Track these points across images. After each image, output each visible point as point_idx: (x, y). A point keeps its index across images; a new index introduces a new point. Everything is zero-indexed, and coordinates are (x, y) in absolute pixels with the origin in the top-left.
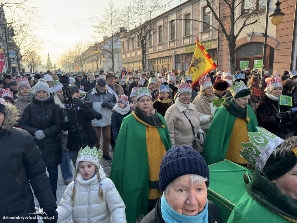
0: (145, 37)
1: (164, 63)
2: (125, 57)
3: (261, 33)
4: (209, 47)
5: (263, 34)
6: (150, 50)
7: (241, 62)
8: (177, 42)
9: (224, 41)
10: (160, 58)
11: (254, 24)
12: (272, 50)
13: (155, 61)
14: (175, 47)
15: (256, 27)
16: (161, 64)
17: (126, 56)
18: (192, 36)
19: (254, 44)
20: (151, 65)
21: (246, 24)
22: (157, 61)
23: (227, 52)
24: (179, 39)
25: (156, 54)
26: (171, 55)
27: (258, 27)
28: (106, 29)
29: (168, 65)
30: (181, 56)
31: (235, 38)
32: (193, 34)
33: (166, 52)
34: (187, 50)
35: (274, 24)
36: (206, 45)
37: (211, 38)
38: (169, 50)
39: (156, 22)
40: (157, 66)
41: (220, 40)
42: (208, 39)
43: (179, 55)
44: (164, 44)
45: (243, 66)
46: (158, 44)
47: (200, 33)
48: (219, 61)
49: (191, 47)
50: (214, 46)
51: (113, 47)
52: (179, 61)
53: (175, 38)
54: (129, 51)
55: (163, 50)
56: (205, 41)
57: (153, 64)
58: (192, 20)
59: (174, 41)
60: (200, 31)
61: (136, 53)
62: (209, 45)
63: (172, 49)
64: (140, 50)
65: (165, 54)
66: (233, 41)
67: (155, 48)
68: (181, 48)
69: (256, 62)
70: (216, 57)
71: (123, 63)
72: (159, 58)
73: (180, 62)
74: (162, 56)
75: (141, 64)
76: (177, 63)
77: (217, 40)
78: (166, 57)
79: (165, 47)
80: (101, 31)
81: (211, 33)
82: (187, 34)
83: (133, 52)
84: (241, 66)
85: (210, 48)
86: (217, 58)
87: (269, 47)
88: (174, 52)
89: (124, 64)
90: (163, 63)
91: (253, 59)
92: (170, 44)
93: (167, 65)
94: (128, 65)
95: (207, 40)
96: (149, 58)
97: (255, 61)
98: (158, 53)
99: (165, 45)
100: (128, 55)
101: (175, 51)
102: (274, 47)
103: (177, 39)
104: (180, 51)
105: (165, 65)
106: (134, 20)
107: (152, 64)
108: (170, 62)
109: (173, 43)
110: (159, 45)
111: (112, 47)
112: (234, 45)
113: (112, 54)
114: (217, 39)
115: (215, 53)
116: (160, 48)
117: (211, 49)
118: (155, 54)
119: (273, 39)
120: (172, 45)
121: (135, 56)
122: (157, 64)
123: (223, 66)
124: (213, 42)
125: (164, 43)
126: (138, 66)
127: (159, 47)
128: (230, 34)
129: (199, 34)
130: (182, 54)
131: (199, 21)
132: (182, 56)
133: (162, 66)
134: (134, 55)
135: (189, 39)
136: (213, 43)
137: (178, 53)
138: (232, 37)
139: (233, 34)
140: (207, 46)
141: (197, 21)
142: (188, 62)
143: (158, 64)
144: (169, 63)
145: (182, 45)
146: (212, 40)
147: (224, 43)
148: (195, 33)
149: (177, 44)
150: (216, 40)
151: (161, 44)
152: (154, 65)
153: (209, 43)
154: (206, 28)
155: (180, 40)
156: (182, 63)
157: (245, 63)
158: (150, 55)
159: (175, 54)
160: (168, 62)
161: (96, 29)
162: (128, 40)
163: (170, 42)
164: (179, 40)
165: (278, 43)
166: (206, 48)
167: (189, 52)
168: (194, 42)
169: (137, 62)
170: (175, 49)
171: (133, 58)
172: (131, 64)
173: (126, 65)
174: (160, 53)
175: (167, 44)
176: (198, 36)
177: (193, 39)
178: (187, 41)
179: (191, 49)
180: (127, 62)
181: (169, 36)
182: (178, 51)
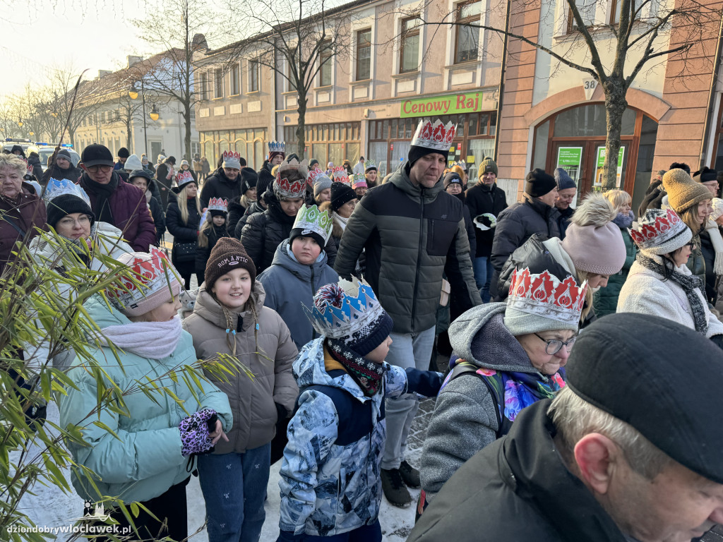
1: (318, 140)
2: (208, 115)
4: (472, 106)
7: (560, 148)
8: (377, 87)
12: (651, 124)
14: (371, 98)
16: (325, 140)
17: (211, 112)
18: (423, 74)
19: (601, 106)
20: (291, 140)
21: (655, 51)
23: (525, 121)
24: (384, 80)
26: (358, 119)
29: (347, 144)
30: (387, 123)
31: (625, 84)
32: (427, 70)
34: (407, 110)
36: (463, 100)
37: (478, 84)
38: (351, 105)
40: (313, 144)
41: (505, 90)
42: (471, 85)
43: (382, 120)
44: (337, 89)
45: (567, 159)
46: (315, 87)
47: (446, 68)
48: (499, 142)
49: (418, 102)
50: (488, 104)
52: (379, 137)
53: (372, 76)
54: (223, 100)
56: (462, 88)
58: (485, 28)
59: (367, 85)
60: (446, 64)
61: (244, 107)
62: (473, 101)
63: (360, 104)
64: (258, 99)
65: (339, 116)
68: (392, 105)
70: (494, 133)
71: (200, 132)
73: (382, 140)
74: (329, 121)
75: (260, 136)
76: (376, 140)
77: (498, 93)
78: (339, 123)
79: (337, 96)
81: (479, 71)
83: (235, 103)
84: (560, 158)
86: (496, 135)
87: (641, 116)
88: (365, 114)
89: (202, 135)
90: (329, 139)
91: (595, 142)
92: (355, 90)
93: (344, 145)
94: (217, 137)
95: (466, 87)
96: (287, 124)
97: (599, 148)
98: (317, 113)
99: (337, 93)
100: (219, 111)
101: (369, 110)
102: (658, 118)
103: (377, 79)
104: (384, 110)
105: (337, 145)
108: (352, 139)
109: (365, 90)
110: (319, 91)
114: (497, 86)
116: (324, 98)
117: (477, 111)
119: (653, 98)
120: (361, 94)
121: (243, 115)
122: (313, 139)
123: (513, 157)
124: (485, 95)
125: (337, 85)
126: (251, 141)
127: (319, 96)
128: (614, 73)
129: (443, 72)
130: (390, 120)
132: (391, 124)
133: (327, 145)
134: (239, 112)
135: (412, 82)
136: (484, 98)
137: (380, 116)
138: (619, 83)
139: (621, 74)
140: (466, 102)
143: (315, 140)
144: (350, 140)
145: (393, 95)
147: (516, 99)
148: (430, 68)
149: (377, 92)
150: (493, 88)
151: (328, 90)
152: (306, 142)
153: (473, 96)
154: (465, 56)
155: (386, 82)
156: (389, 145)
157: (572, 151)
158: (291, 116)
159: (369, 119)
160: (347, 139)
162: (218, 72)
163: (355, 86)
164: (381, 82)
165: (670, 109)
166: (463, 107)
167: (412, 115)
168: (426, 91)
169: (246, 130)
170: (368, 103)
171: (234, 118)
172: (227, 136)
173: (209, 138)
174: (322, 112)
175: (346, 89)
176: (442, 76)
177: (426, 83)
178: (406, 87)
179: (418, 108)
180: (213, 129)
181: (351, 70)
182: (379, 111)
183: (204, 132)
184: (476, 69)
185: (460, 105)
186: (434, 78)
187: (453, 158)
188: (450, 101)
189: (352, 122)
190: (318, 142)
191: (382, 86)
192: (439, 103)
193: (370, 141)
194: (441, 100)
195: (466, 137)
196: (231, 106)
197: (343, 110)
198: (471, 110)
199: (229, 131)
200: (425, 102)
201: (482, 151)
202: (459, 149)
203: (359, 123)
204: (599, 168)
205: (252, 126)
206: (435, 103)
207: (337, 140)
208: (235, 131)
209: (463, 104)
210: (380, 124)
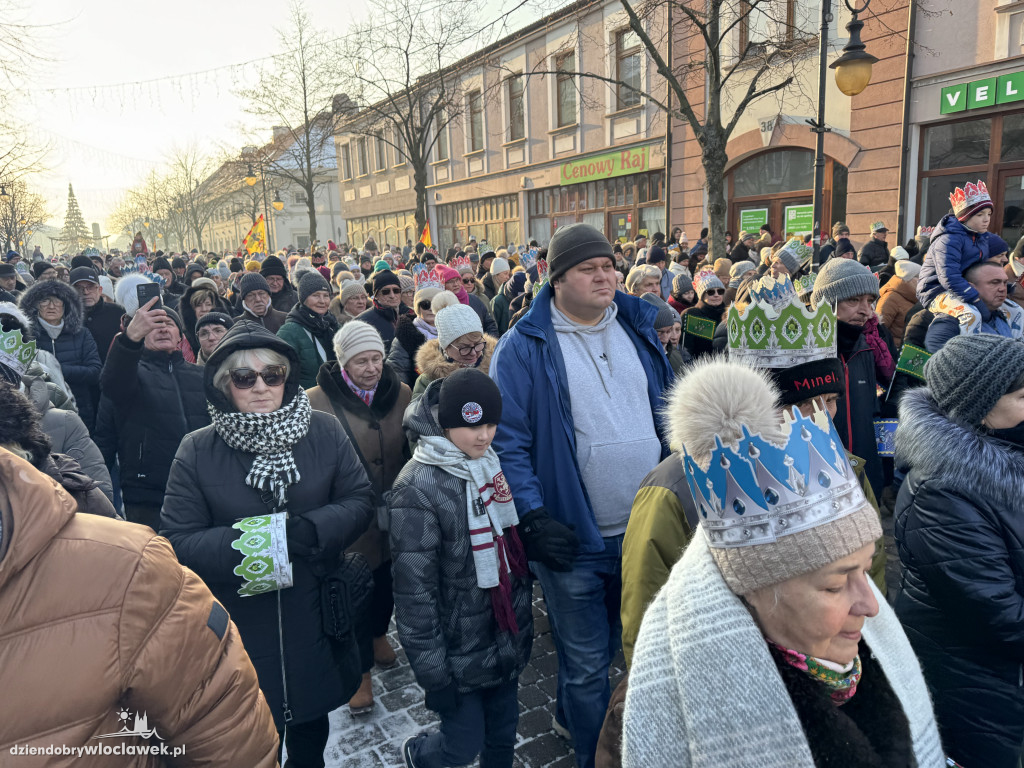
0: (423, 130)
2: (354, 198)
3: (807, 121)
4: (638, 165)
5: (812, 122)
6: (442, 175)
7: (742, 212)
8: (533, 147)
9: (688, 144)
10: (478, 200)
11: (781, 90)
12: (840, 172)
13: (460, 211)
14: (527, 163)
15: (789, 101)
16: (482, 220)
17: (357, 194)
18: (582, 127)
19: (783, 152)
20: (445, 224)
21: (758, 89)
22: (465, 211)
23: (698, 180)
24: (540, 138)
25: (463, 187)
26: (515, 191)
27: (795, 101)
28: (285, 102)
29: (505, 223)
30: (547, 193)
31: (723, 135)
32: (586, 122)
33: (497, 181)
34: (568, 175)
35: (844, 92)
36: (629, 156)
37: (643, 136)
38: (506, 174)
39: (458, 78)
40: (469, 227)
41: (674, 141)
42: (635, 137)
43: (542, 190)
44: (489, 153)
45: (752, 225)
46: (466, 153)
47: (607, 117)
48: (671, 210)
49: (579, 164)
50: (655, 160)
51: (309, 165)
52: (541, 212)
53: (526, 135)
54: (368, 177)
55: (486, 173)
56: (626, 142)
57: (453, 223)
58: (581, 75)
59: (521, 145)
60: (608, 112)
61: (392, 185)
62: (638, 157)
63: (515, 172)
64: (406, 174)
65: (494, 188)
66: (720, 146)
67: (457, 167)
68: (550, 169)
69: (791, 213)
70: (663, 198)
71: (347, 220)
72: (472, 201)
73: (544, 216)
74: (484, 195)
75: (411, 221)
76: (534, 217)
77: (665, 142)
78: (496, 197)
79: (491, 162)
80: (265, 108)
81: (643, 118)
82: (564, 121)
83: (382, 180)
84: (744, 225)
85: (643, 167)
86: (665, 201)
87: (831, 164)
88: (522, 183)
89: (349, 223)
90: (486, 219)
91: (781, 201)
92: (510, 154)
93: (502, 225)
94: (365, 225)
95: (631, 140)
96: (438, 203)
97: (787, 207)
98: (470, 185)
99: (490, 157)
100: (365, 192)
101: (526, 179)
102: (846, 165)
103: (533, 137)
104: (542, 177)
105: (495, 226)
106: (383, 71)
107: (450, 223)
108: (511, 216)
109: (521, 152)
110: (470, 158)
111: (305, 165)
112: (720, 158)
113: (309, 188)
114: (664, 137)
115: (660, 184)
116: (476, 166)
117: (646, 170)
118: (458, 188)
119: (841, 139)
120: (516, 157)
121: (391, 195)
122: (468, 221)
124: (652, 148)
125: (490, 148)
126: (402, 229)
127: (471, 164)
128: (709, 120)
129: (603, 123)
130: (551, 188)
131: (604, 79)
132: (552, 194)
133: (483, 227)
134: (387, 191)
135: (571, 138)
136: (651, 152)
137: (538, 184)
138: (713, 133)
139: (718, 121)
140: (631, 160)
141: (599, 78)
142: (572, 215)
143: (471, 220)
144: (508, 218)
145: (551, 158)
146: (648, 142)
147: (686, 152)
148: (591, 118)
149: (533, 154)
150: (659, 139)
151: (480, 155)
152: (458, 225)
153: (638, 151)
154: (628, 99)
155: (542, 141)
156: (553, 220)
157: (756, 215)
158: (441, 192)
159: (527, 189)
160: (505, 217)
161: (247, 103)
162: (362, 141)
163: (509, 148)
164: (538, 142)
165: (860, 151)
166: (629, 167)
167: (573, 181)
168: (588, 149)
169: (396, 213)
170: (525, 169)
171: (381, 200)
172: (376, 223)
173: (357, 227)
174: (476, 185)
175: (498, 153)
176: (602, 128)
177: (586, 139)
178: (565, 145)
179: (579, 173)
180: (360, 215)
181: (504, 129)
182: (537, 178)
183: (352, 220)
184: (639, 116)
185: (626, 165)
186: (595, 131)
187: (624, 233)
188: (613, 160)
189: (510, 195)
190: (474, 223)
191: (538, 145)
192: (602, 163)
193: (531, 218)
194: (603, 159)
195: (635, 206)
196: (378, 185)
197: (498, 180)
198: (637, 170)
199: (361, 219)
200: (586, 162)
201: (657, 221)
202: (630, 221)
203: (517, 194)
204: (788, 234)
205: (402, 209)
206: (598, 164)
207: (495, 219)
208: (384, 215)
209: (628, 163)
210: (540, 196)
